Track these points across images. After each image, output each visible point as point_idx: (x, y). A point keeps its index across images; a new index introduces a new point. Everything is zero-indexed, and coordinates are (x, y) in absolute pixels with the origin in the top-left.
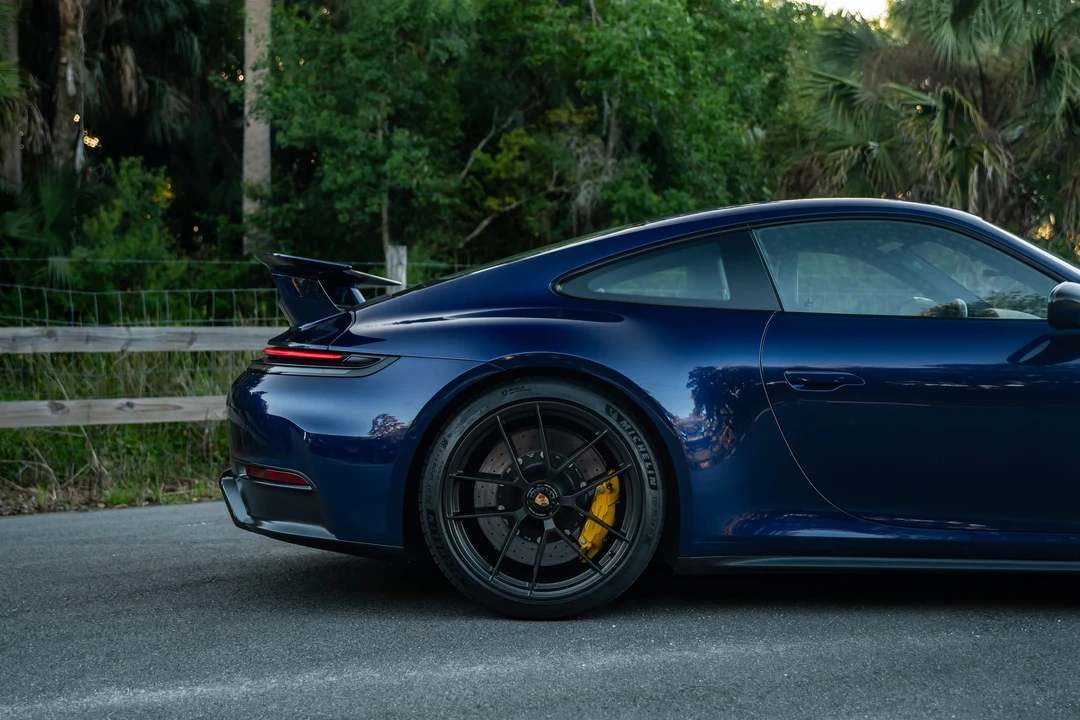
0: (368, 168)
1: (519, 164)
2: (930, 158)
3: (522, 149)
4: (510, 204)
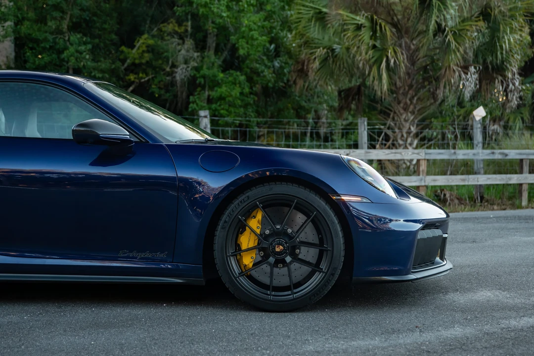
0: (54, 56)
1: (146, 55)
2: (361, 55)
3: (148, 46)
4: (142, 78)
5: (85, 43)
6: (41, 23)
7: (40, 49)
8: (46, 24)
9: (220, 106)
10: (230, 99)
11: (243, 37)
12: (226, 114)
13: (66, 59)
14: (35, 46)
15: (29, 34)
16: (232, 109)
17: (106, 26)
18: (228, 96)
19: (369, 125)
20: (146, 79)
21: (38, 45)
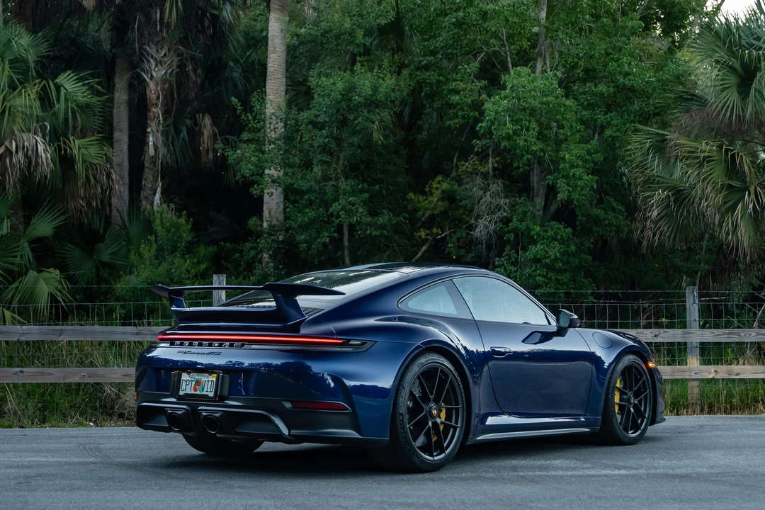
1: (441, 204)
3: (443, 192)
4: (438, 234)
5: (362, 191)
6: (307, 169)
7: (304, 202)
8: (311, 171)
9: (535, 271)
10: (548, 261)
11: (564, 177)
12: (543, 282)
13: (335, 214)
14: (298, 198)
15: (291, 184)
16: (551, 274)
17: (391, 167)
18: (545, 258)
19: (700, 296)
20: (443, 235)
21: (302, 198)
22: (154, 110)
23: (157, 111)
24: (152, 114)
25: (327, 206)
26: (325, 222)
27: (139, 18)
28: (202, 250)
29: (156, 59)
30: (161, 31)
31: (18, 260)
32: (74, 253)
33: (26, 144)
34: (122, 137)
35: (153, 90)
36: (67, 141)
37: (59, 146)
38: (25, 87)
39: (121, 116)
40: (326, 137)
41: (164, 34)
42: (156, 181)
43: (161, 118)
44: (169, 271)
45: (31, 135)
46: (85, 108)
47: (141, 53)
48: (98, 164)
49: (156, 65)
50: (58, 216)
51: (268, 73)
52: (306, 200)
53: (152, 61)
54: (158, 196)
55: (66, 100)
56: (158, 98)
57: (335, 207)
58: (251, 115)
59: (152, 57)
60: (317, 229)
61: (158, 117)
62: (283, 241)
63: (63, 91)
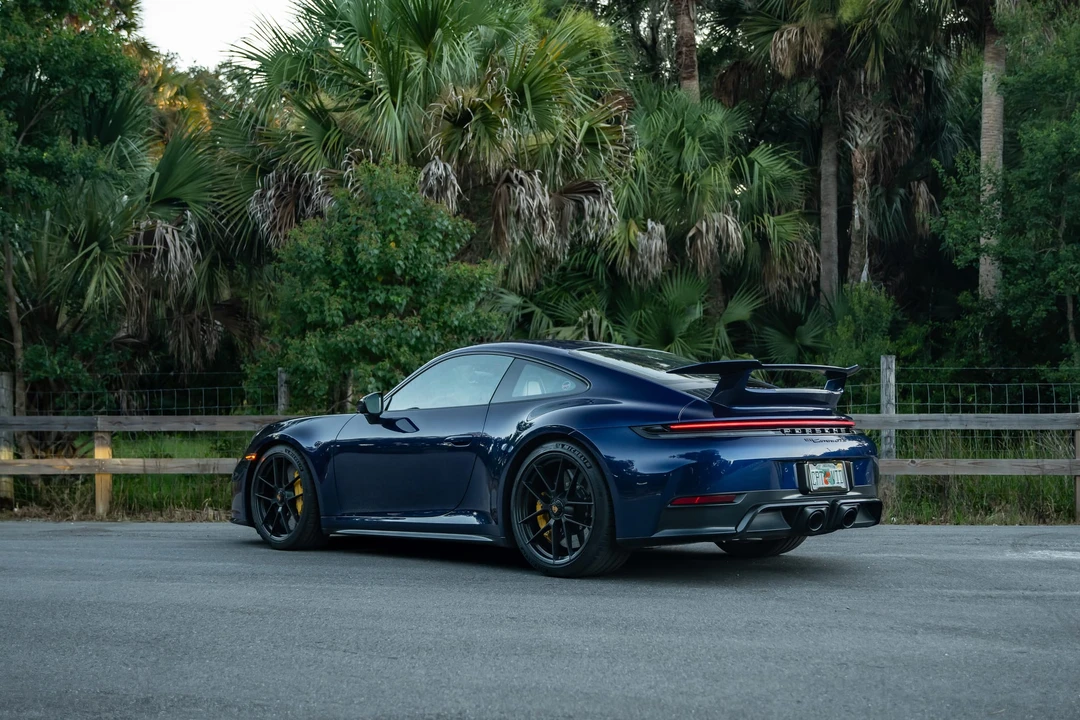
22: (860, 180)
23: (863, 181)
24: (857, 185)
25: (1044, 274)
26: (1043, 294)
27: (842, 82)
28: (913, 330)
29: (860, 126)
30: (866, 94)
31: (712, 347)
32: (773, 336)
33: (716, 224)
34: (830, 213)
35: (859, 159)
36: (760, 218)
37: (753, 224)
38: (714, 165)
39: (829, 190)
40: (1041, 197)
41: (869, 98)
42: (864, 257)
43: (867, 188)
44: (868, 354)
45: (721, 214)
46: (780, 183)
47: (844, 120)
48: (797, 243)
49: (861, 132)
50: (757, 298)
51: (983, 131)
52: (1019, 270)
53: (856, 127)
54: (865, 273)
55: (760, 176)
56: (864, 167)
57: (1052, 276)
58: (955, 177)
59: (857, 123)
60: (1033, 303)
61: (864, 188)
62: (995, 317)
63: (756, 166)
